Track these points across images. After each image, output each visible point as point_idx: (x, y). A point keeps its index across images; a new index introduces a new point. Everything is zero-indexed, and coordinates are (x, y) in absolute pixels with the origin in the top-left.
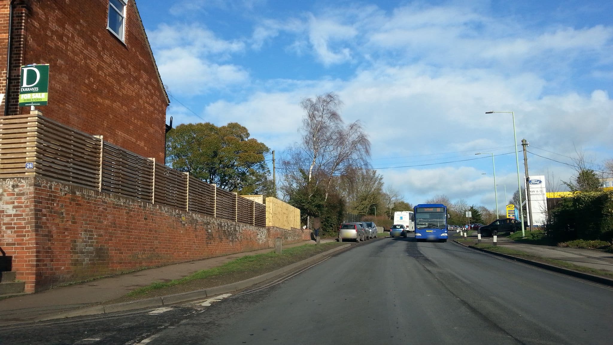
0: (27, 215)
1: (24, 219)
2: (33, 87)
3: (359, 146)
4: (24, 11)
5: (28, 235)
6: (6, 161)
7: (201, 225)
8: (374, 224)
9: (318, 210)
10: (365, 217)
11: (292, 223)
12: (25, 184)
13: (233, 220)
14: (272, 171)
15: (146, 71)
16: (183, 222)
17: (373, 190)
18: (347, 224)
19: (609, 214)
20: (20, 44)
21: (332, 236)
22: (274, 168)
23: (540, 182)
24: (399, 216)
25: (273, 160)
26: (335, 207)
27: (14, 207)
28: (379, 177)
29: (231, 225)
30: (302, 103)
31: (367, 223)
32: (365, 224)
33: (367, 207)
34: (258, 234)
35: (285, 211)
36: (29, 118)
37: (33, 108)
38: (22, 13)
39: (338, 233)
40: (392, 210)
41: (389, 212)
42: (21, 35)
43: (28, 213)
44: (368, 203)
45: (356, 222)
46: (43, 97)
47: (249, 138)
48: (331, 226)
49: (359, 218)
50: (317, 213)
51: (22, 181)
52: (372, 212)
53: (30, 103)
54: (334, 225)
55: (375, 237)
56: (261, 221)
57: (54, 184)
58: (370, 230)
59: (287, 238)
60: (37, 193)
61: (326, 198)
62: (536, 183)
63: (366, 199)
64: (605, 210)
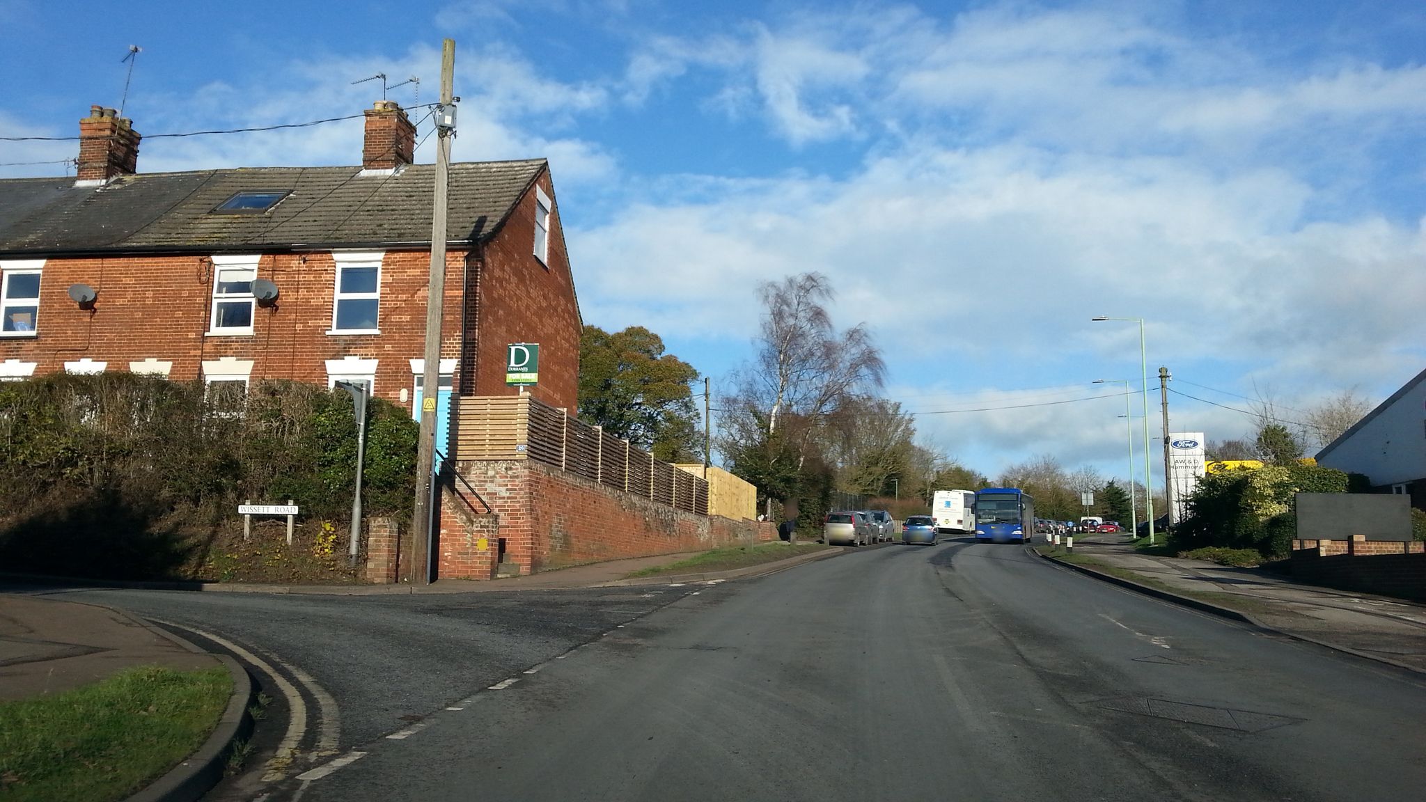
0: (521, 498)
1: (519, 502)
2: (522, 367)
3: (864, 371)
4: (479, 266)
5: (523, 518)
6: (495, 443)
7: (640, 511)
8: (887, 516)
9: (787, 487)
10: (875, 501)
11: (745, 510)
12: (519, 467)
13: (670, 504)
14: (703, 415)
15: (564, 296)
16: (624, 507)
17: (893, 443)
18: (835, 514)
19: (1248, 508)
20: (476, 303)
21: (809, 536)
22: (708, 409)
23: (1196, 444)
24: (944, 501)
25: (707, 395)
26: (817, 481)
27: (507, 490)
28: (907, 417)
29: (669, 512)
30: (760, 290)
31: (876, 512)
32: (870, 515)
33: (879, 480)
34: (698, 527)
35: (734, 490)
36: (519, 400)
37: (521, 389)
38: (477, 268)
39: (821, 531)
40: (932, 486)
41: (926, 490)
42: (476, 293)
43: (522, 496)
44: (882, 471)
45: (854, 510)
46: (533, 377)
47: (663, 354)
48: (808, 517)
49: (861, 502)
50: (784, 493)
51: (516, 463)
52: (889, 491)
53: (519, 383)
54: (813, 514)
55: (889, 539)
56: (702, 509)
57: (539, 465)
58: (881, 527)
59: (737, 536)
60: (530, 476)
61: (800, 465)
62: (1188, 447)
63: (877, 463)
64: (1243, 501)
